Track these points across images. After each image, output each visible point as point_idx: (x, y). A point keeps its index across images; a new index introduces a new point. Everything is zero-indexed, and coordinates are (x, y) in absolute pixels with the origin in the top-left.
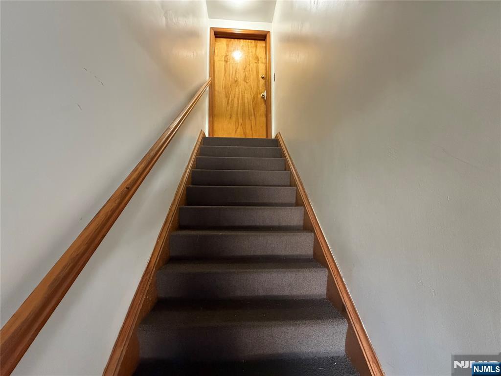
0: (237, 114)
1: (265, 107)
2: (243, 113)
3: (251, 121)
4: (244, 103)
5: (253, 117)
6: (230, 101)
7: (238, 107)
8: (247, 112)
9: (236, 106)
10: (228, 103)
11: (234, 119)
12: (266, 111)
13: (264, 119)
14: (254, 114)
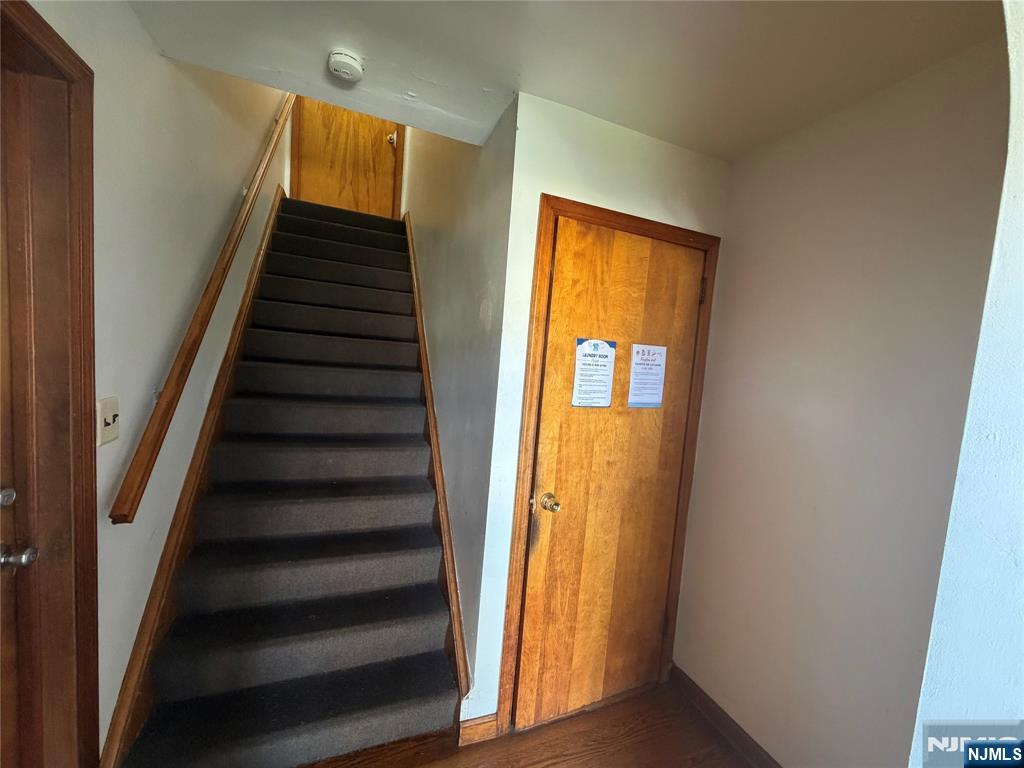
0: (344, 161)
1: (393, 159)
2: (355, 164)
3: (368, 179)
4: (356, 145)
5: (372, 174)
6: (331, 136)
7: (346, 149)
8: (361, 162)
9: (343, 146)
10: (328, 139)
11: (338, 169)
12: (395, 168)
13: (390, 181)
14: (374, 168)
